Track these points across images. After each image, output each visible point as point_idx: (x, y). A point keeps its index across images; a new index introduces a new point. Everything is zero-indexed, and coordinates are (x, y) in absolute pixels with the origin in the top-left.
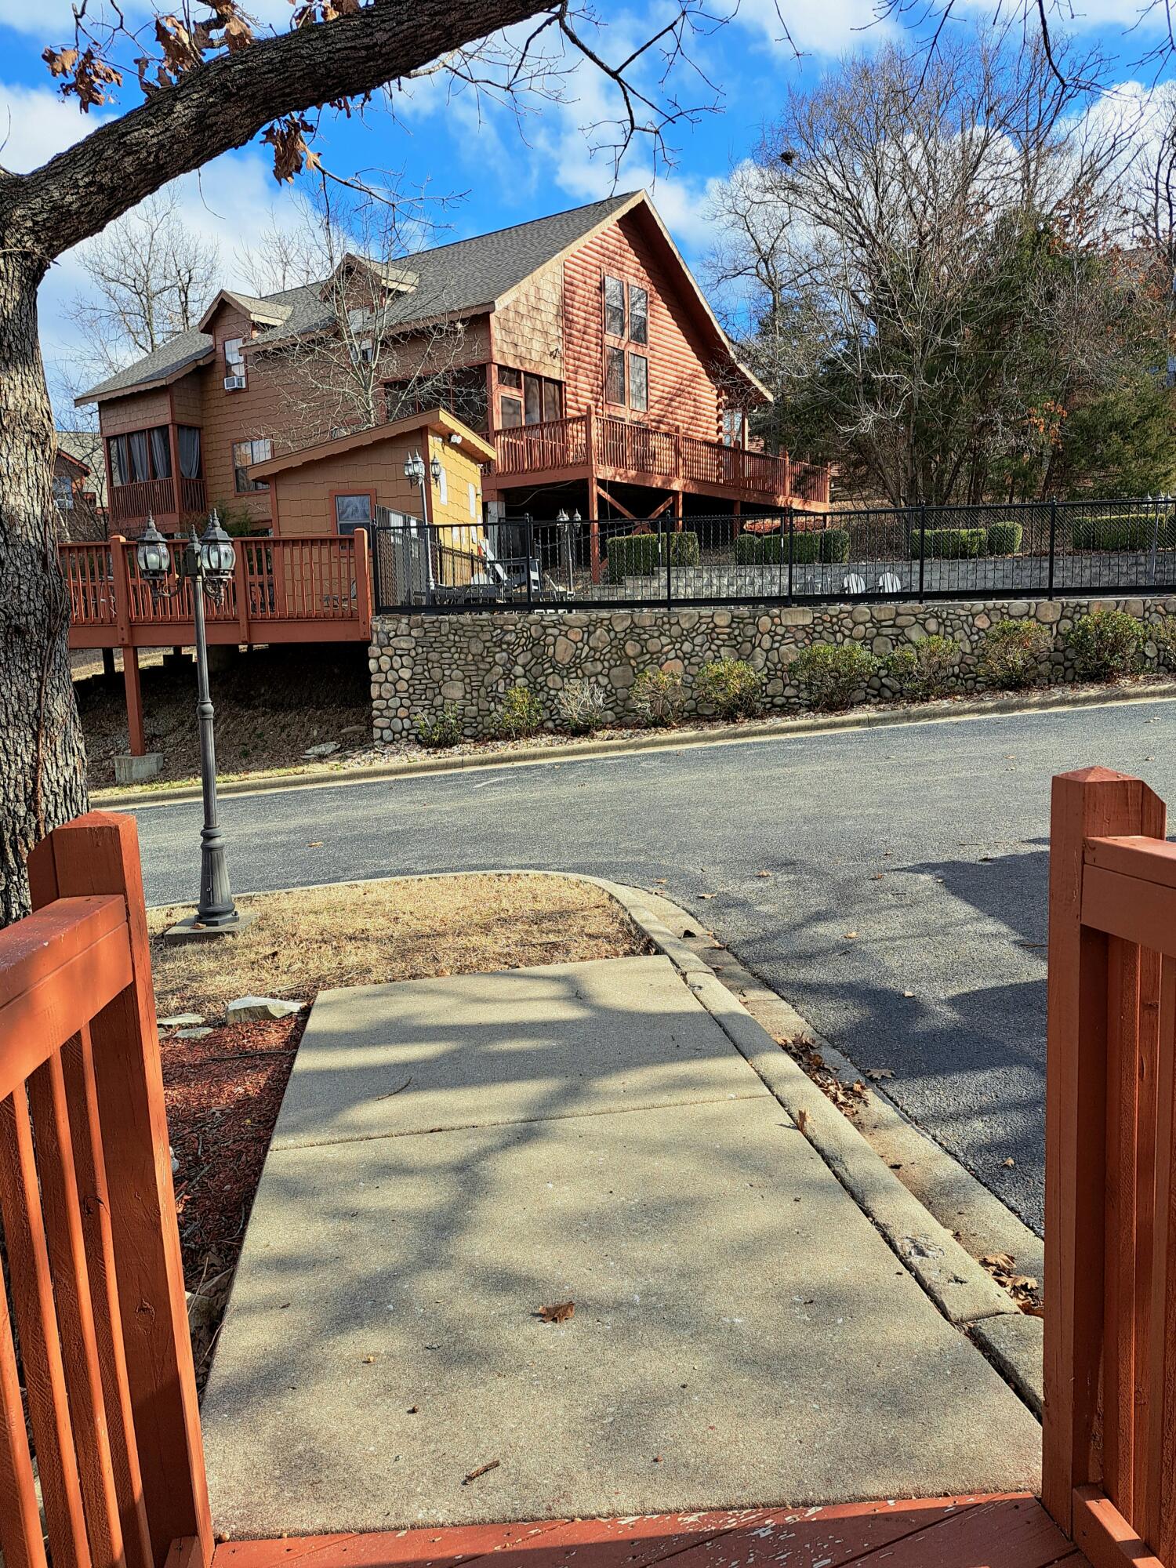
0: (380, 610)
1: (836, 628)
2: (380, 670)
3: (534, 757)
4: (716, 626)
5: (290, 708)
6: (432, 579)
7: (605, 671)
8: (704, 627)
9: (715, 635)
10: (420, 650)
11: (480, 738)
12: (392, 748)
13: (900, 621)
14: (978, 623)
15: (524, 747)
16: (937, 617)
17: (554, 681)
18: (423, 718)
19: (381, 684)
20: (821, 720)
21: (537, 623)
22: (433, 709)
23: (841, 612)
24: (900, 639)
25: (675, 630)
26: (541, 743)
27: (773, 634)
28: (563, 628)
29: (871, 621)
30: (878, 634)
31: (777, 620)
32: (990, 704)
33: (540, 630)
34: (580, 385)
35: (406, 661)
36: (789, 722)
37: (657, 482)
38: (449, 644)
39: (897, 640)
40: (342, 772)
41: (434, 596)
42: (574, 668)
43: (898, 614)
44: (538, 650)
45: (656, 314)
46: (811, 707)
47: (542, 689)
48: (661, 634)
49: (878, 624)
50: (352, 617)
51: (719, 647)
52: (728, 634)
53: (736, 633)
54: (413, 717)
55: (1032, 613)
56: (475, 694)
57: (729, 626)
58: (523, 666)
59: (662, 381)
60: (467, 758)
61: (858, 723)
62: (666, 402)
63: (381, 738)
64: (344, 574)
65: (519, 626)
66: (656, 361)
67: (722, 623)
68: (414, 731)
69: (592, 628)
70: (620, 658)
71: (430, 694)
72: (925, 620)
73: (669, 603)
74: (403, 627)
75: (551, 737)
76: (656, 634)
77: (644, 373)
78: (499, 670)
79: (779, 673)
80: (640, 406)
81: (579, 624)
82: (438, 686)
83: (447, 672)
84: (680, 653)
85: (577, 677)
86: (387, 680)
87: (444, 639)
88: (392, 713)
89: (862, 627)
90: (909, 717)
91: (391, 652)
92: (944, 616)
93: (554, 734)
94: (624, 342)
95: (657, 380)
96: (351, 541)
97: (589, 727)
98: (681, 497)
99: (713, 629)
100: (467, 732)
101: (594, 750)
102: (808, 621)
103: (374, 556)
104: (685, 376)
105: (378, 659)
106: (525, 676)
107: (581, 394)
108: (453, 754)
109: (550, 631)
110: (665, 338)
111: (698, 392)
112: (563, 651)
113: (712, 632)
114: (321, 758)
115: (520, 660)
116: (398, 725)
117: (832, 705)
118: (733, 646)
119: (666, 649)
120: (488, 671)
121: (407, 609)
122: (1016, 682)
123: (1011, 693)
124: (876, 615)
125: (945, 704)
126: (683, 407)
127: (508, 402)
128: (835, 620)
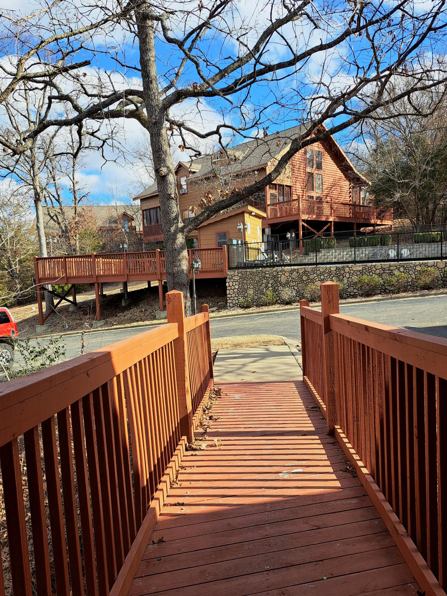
0: (230, 268)
1: (370, 271)
2: (229, 286)
3: (274, 311)
4: (331, 271)
5: (204, 297)
6: (245, 259)
7: (296, 285)
8: (327, 271)
9: (331, 274)
10: (241, 280)
11: (258, 306)
12: (233, 309)
13: (391, 268)
14: (417, 268)
15: (271, 308)
16: (403, 267)
17: (281, 288)
18: (241, 300)
19: (230, 290)
20: (364, 299)
21: (276, 271)
22: (244, 297)
23: (371, 266)
24: (391, 274)
25: (318, 272)
26: (276, 307)
27: (349, 273)
28: (283, 272)
29: (381, 268)
30: (384, 273)
31: (351, 269)
32: (418, 294)
33: (276, 273)
34: (297, 186)
35: (237, 283)
36: (353, 300)
37: (324, 219)
38: (249, 278)
39: (390, 274)
40: (219, 315)
41: (245, 264)
42: (287, 284)
43: (390, 266)
44: (276, 279)
45: (325, 159)
46: (362, 296)
47: (277, 291)
48: (314, 273)
49: (384, 269)
50: (222, 271)
51: (332, 277)
52: (335, 273)
53: (338, 273)
54: (239, 299)
55: (435, 265)
56: (257, 292)
57: (335, 271)
58: (271, 284)
59: (328, 182)
60: (254, 311)
61: (375, 300)
62: (329, 189)
63: (230, 306)
64: (220, 257)
65: (270, 272)
66: (325, 175)
67: (333, 270)
68: (239, 304)
69: (292, 272)
70: (301, 281)
71: (243, 293)
72: (399, 268)
73: (316, 264)
74: (236, 274)
75: (279, 305)
76: (312, 273)
77: (321, 180)
78: (264, 285)
79: (352, 285)
80: (320, 191)
81: (288, 271)
82: (246, 291)
83: (249, 286)
84: (320, 279)
85: (288, 287)
86: (231, 289)
87: (248, 276)
88: (233, 298)
89: (378, 270)
90: (391, 298)
91: (232, 280)
92: (406, 266)
93: (280, 304)
94: (313, 170)
95: (326, 181)
96: (222, 249)
97: (291, 302)
98: (333, 223)
99: (330, 272)
100: (254, 304)
101: (292, 309)
102: (361, 269)
103: (228, 251)
104: (336, 179)
105: (229, 283)
106: (272, 287)
107: (298, 190)
108: (250, 310)
109: (279, 273)
110: (329, 167)
111: (341, 184)
112: (283, 279)
113: (330, 273)
114: (213, 312)
115: (270, 282)
116: (234, 302)
117: (368, 295)
118: (337, 277)
119: (315, 278)
120: (261, 286)
121: (237, 268)
122: (428, 287)
123: (426, 291)
124: (383, 266)
125: (404, 294)
126: (336, 190)
127: (272, 195)
128: (369, 268)
